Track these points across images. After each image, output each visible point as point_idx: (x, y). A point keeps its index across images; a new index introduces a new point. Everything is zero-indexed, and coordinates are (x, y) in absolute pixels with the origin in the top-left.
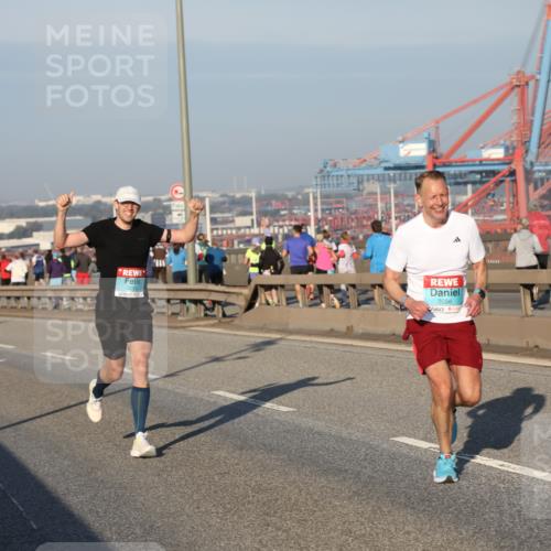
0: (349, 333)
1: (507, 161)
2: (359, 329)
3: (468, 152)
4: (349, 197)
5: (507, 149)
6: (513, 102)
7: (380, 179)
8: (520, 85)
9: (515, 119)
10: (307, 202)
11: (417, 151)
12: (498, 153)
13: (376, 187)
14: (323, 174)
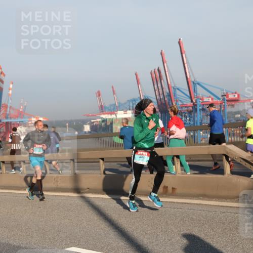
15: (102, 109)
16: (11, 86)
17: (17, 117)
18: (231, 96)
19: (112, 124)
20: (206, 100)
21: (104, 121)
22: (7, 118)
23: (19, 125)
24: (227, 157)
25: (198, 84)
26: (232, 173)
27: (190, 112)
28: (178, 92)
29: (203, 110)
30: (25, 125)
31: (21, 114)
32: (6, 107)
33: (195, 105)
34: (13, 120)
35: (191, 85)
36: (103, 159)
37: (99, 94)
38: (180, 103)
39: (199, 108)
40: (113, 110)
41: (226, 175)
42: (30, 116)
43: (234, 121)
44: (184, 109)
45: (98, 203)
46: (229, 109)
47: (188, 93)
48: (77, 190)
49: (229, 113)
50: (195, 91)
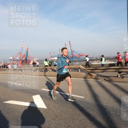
0: (5, 73)
1: (19, 59)
2: (6, 73)
3: (16, 58)
4: (6, 62)
5: (19, 58)
6: (19, 54)
7: (9, 60)
8: (20, 53)
9: (20, 56)
10: (2, 63)
11: (12, 58)
12: (18, 58)
13: (8, 61)
14: (3, 60)
15: (51, 57)
16: (30, 51)
17: (31, 59)
18: (81, 54)
19: (53, 60)
20: (75, 55)
21: (52, 60)
22: (29, 59)
23: (31, 60)
24: (80, 68)
25: (74, 51)
26: (81, 72)
27: (72, 58)
28: (69, 53)
29: (75, 57)
30: (33, 60)
31: (32, 58)
32: (29, 56)
33: (73, 56)
34: (30, 59)
35: (72, 52)
36: (51, 69)
37: (50, 53)
38: (69, 56)
39: (74, 57)
40: (54, 57)
41: (79, 73)
42: (34, 58)
43: (82, 60)
44: (71, 57)
45: (50, 79)
46: (81, 57)
47: (71, 53)
48: (45, 76)
49: (81, 58)
50: (73, 53)
